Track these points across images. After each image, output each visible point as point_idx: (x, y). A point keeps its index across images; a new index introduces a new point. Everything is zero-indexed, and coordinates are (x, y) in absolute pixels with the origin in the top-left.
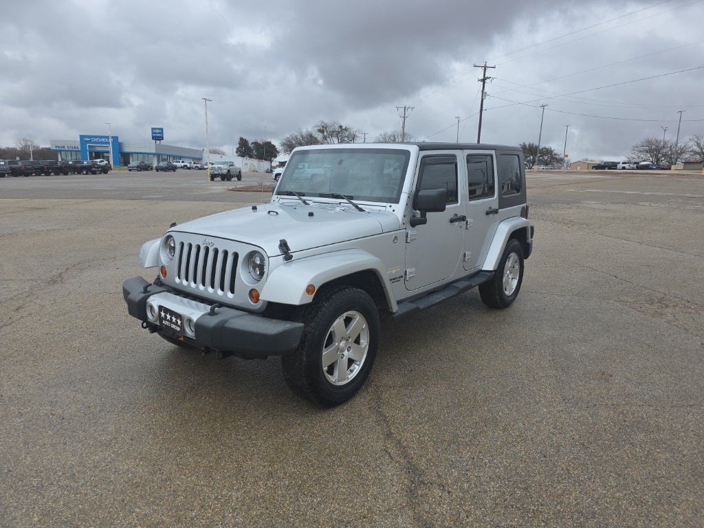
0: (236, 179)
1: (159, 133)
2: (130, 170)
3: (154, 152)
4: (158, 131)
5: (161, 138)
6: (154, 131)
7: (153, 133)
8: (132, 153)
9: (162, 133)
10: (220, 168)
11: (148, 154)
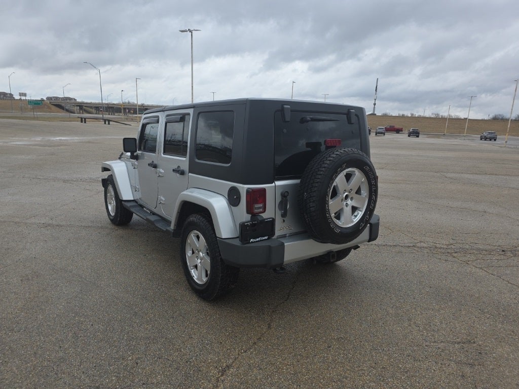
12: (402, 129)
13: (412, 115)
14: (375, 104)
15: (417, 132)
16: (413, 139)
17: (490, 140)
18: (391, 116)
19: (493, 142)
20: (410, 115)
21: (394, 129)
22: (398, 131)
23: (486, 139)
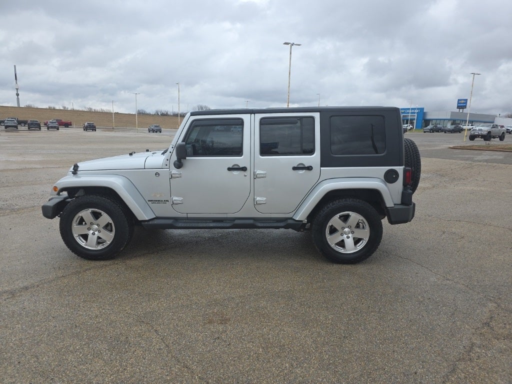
0: (498, 139)
1: (464, 103)
2: (425, 132)
3: (449, 118)
4: (463, 101)
5: (464, 107)
6: (460, 102)
7: (458, 103)
8: (432, 120)
9: (466, 103)
10: (481, 130)
11: (444, 120)
12: (71, 123)
13: (65, 108)
14: (18, 95)
15: (93, 126)
16: (90, 133)
17: (156, 132)
18: (37, 109)
19: (158, 133)
20: (62, 108)
21: (62, 123)
22: (67, 125)
23: (153, 131)
